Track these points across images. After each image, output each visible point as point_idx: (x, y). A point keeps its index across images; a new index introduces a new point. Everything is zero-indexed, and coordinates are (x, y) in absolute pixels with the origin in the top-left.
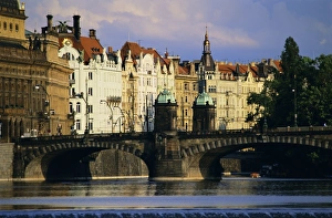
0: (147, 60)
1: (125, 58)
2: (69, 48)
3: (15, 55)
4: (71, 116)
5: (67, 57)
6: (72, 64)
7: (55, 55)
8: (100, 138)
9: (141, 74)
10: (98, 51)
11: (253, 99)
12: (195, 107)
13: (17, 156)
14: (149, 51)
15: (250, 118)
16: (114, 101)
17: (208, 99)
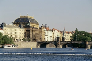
0: (56, 31)
1: (53, 30)
2: (45, 29)
3: (37, 30)
4: (45, 39)
5: (45, 30)
6: (45, 31)
7: (43, 30)
8: (49, 42)
9: (55, 33)
10: (49, 29)
11: (71, 37)
12: (62, 38)
13: (37, 44)
14: (56, 30)
15: (70, 39)
16: (51, 37)
17: (64, 37)
